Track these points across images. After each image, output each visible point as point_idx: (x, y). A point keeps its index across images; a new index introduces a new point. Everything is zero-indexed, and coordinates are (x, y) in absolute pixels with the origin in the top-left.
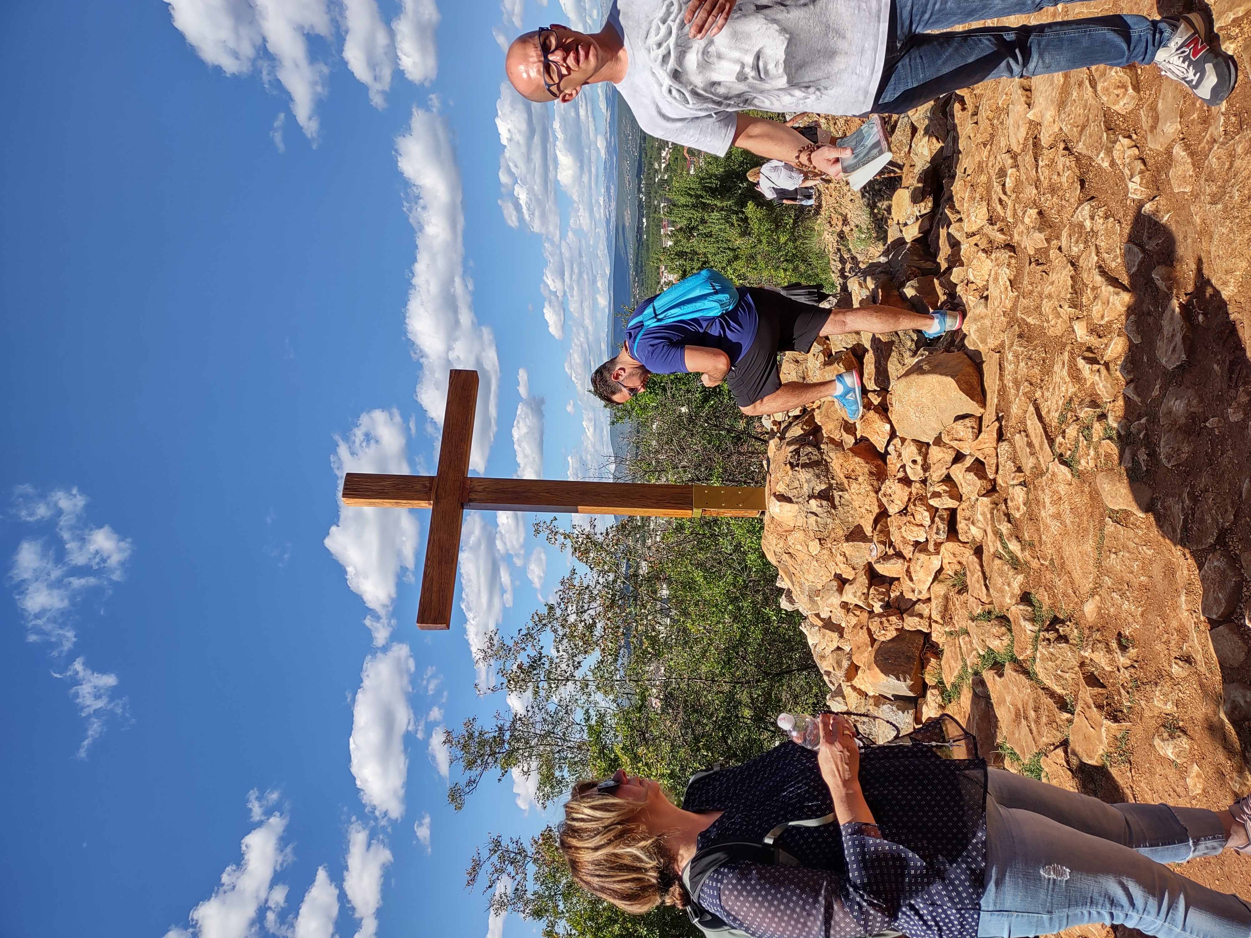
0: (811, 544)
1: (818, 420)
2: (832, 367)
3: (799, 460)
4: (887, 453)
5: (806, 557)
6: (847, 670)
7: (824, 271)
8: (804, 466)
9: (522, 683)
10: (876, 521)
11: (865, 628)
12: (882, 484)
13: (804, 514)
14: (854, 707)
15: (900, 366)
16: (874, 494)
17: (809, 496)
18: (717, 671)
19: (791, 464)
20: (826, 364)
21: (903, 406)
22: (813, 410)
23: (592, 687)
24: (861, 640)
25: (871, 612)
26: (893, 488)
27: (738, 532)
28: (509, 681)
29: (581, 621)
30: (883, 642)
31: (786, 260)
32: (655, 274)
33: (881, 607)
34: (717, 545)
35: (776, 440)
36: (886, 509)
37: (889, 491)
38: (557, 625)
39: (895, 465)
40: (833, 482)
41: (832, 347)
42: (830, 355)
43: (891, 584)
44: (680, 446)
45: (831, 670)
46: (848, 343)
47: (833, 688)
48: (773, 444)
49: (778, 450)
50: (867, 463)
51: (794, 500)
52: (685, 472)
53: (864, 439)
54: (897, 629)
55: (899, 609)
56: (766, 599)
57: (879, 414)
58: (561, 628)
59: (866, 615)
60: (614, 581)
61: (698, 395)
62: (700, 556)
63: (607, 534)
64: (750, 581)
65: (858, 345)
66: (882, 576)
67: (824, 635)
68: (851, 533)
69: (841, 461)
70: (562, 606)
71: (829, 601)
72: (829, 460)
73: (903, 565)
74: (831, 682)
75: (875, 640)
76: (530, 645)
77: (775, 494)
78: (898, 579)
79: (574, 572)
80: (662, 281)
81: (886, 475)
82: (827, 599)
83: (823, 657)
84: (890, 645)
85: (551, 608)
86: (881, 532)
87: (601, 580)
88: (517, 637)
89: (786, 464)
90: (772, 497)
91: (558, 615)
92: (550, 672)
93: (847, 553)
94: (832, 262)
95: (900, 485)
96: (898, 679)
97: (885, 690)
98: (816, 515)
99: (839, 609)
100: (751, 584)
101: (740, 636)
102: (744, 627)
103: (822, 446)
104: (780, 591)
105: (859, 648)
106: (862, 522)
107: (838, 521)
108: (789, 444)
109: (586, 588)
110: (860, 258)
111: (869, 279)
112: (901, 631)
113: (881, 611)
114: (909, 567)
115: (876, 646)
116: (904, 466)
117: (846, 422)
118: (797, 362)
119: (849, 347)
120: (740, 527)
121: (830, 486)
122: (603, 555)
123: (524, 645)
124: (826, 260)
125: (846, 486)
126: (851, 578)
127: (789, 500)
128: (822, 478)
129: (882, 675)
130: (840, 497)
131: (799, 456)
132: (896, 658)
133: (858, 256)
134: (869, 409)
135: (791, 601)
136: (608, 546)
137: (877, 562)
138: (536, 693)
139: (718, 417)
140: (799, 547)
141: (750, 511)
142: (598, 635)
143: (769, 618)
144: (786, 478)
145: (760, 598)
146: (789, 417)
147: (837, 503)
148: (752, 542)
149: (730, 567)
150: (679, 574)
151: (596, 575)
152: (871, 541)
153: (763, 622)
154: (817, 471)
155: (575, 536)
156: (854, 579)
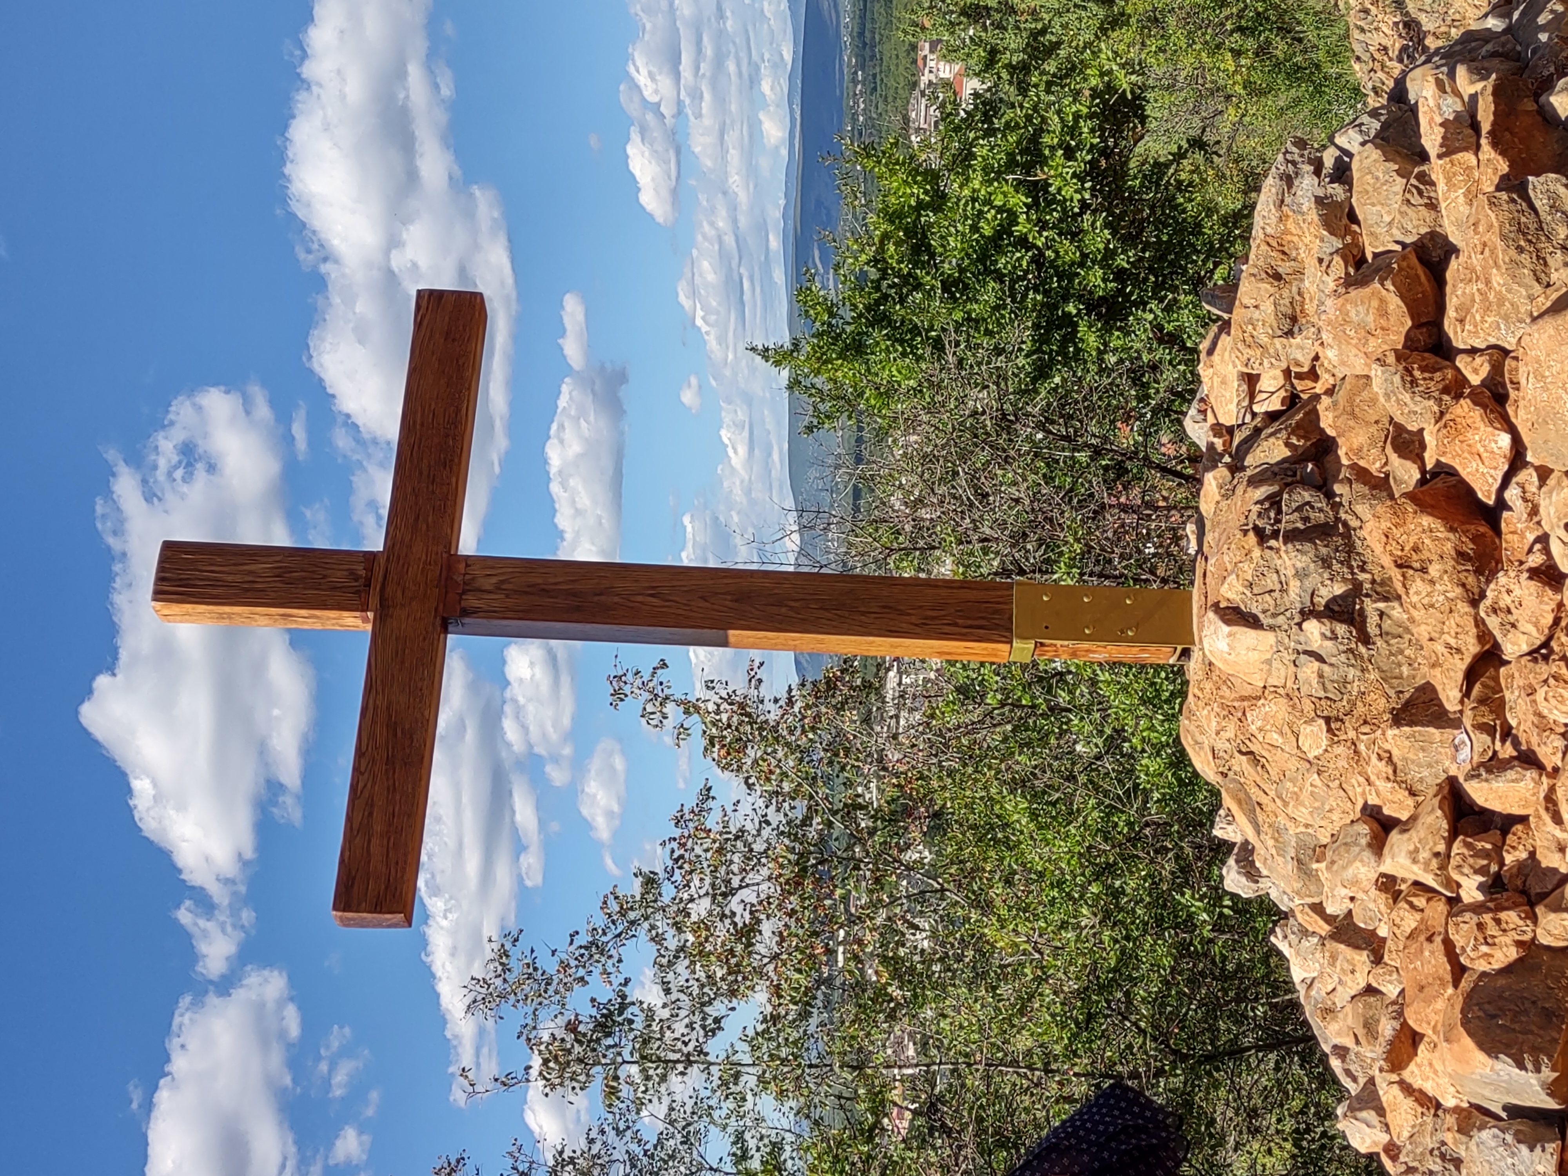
0: (1306, 730)
1: (1327, 422)
2: (1367, 291)
3: (1278, 521)
4: (1502, 504)
5: (1293, 764)
6: (1391, 1043)
7: (1334, 56)
8: (1292, 536)
9: (578, 1068)
10: (1471, 675)
11: (1438, 939)
12: (1488, 582)
13: (1288, 657)
14: (1406, 1134)
15: (1538, 289)
16: (1464, 608)
17: (1302, 612)
18: (1058, 1049)
19: (1259, 532)
20: (1349, 283)
21: (1545, 389)
22: (1316, 397)
23: (749, 1080)
24: (1429, 969)
25: (1454, 902)
26: (1517, 592)
27: (1119, 702)
28: (546, 1062)
29: (723, 916)
30: (1484, 974)
31: (1240, 29)
32: (905, 62)
33: (1481, 887)
34: (1062, 733)
35: (1222, 472)
36: (1496, 646)
37: (1506, 600)
38: (662, 925)
39: (1522, 536)
40: (1362, 576)
41: (1366, 240)
42: (1360, 261)
43: (1505, 832)
44: (976, 488)
45: (1349, 1042)
46: (1407, 232)
47: (1353, 1088)
48: (1212, 481)
49: (1226, 497)
50: (1452, 529)
51: (1266, 621)
52: (985, 551)
53: (1444, 471)
54: (1519, 944)
55: (1524, 892)
56: (1185, 870)
57: (1484, 407)
58: (672, 931)
59: (1441, 907)
60: (806, 821)
61: (1021, 361)
62: (1023, 761)
63: (790, 702)
64: (1147, 825)
65: (1433, 235)
66: (1484, 811)
67: (1334, 958)
68: (1408, 704)
69: (1385, 525)
70: (677, 876)
71: (1350, 873)
72: (1354, 523)
73: (1538, 783)
74: (1348, 1072)
75: (1463, 969)
76: (597, 970)
77: (1216, 606)
78: (1523, 819)
79: (707, 793)
80: (924, 80)
81: (1499, 561)
82: (1344, 868)
83: (1329, 1012)
84: (1501, 982)
85: (650, 882)
86: (1482, 701)
87: (775, 818)
88: (566, 951)
89: (1245, 533)
90: (1211, 615)
91: (666, 899)
92: (645, 1042)
93: (1396, 753)
94: (1356, 34)
95: (1533, 586)
96: (1521, 1066)
97: (1487, 1093)
98: (1320, 659)
99: (1374, 892)
100: (1147, 831)
101: (1119, 960)
102: (1127, 938)
103: (1338, 488)
104: (1222, 849)
105: (1422, 988)
106: (1437, 678)
107: (1373, 676)
108: (1254, 482)
109: (737, 838)
110: (1428, 23)
111: (1461, 71)
112: (1530, 947)
113: (1480, 897)
114: (1552, 789)
115: (1466, 983)
116: (1543, 539)
117: (1400, 429)
118: (1277, 277)
119: (1409, 240)
120: (1124, 689)
121: (1356, 590)
122: (780, 754)
123: (581, 972)
124: (1339, 30)
125: (1398, 586)
126: (1404, 816)
127: (1251, 621)
128: (1336, 566)
129: (1480, 1056)
130: (1382, 614)
131: (1279, 512)
132: (1516, 1014)
133: (1423, 18)
134: (1458, 397)
135: (1251, 873)
136: (791, 732)
137: (1473, 775)
138: (612, 1092)
139: (1071, 417)
140: (1275, 738)
141: (1153, 648)
142: (764, 951)
143: (1190, 916)
144: (1245, 566)
145: (1168, 867)
146: (1254, 415)
147: (1372, 630)
148: (1152, 728)
149: (1097, 788)
150: (970, 807)
151: (761, 803)
152: (1456, 723)
153: (1176, 926)
154: (1324, 551)
155: (711, 707)
156: (1413, 818)
